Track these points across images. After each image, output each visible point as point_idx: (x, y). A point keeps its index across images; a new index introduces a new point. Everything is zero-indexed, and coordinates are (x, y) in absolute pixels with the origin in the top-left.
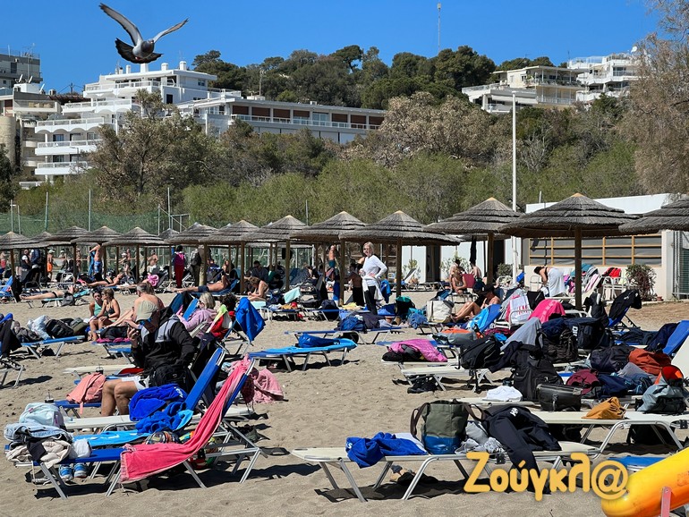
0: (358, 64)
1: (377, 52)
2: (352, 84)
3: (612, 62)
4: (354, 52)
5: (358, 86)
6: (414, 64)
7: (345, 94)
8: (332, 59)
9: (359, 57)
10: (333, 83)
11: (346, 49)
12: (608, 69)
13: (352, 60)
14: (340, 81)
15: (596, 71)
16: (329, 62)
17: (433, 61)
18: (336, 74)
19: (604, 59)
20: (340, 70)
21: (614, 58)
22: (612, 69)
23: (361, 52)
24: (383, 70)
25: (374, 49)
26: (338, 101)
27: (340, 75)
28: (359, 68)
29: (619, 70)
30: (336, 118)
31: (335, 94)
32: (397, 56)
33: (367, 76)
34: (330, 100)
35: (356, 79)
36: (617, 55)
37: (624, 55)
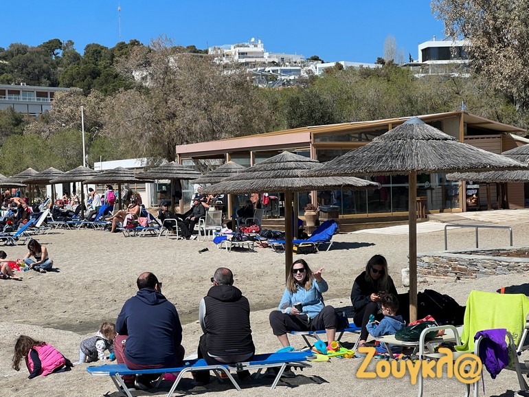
0: (60, 52)
1: (73, 44)
2: (55, 68)
3: (237, 49)
4: (54, 45)
5: (59, 68)
6: (100, 53)
7: (50, 75)
8: (39, 49)
9: (60, 48)
10: (40, 67)
11: (50, 42)
12: (235, 53)
13: (54, 50)
14: (45, 66)
15: (228, 55)
16: (37, 52)
17: (113, 50)
18: (42, 60)
19: (232, 47)
20: (45, 58)
21: (238, 46)
22: (237, 54)
23: (61, 44)
24: (76, 57)
25: (70, 41)
26: (44, 80)
27: (45, 62)
28: (60, 55)
29: (242, 54)
30: (40, 94)
31: (42, 75)
32: (88, 46)
33: (65, 61)
34: (38, 80)
35: (58, 63)
36: (240, 44)
37: (246, 44)
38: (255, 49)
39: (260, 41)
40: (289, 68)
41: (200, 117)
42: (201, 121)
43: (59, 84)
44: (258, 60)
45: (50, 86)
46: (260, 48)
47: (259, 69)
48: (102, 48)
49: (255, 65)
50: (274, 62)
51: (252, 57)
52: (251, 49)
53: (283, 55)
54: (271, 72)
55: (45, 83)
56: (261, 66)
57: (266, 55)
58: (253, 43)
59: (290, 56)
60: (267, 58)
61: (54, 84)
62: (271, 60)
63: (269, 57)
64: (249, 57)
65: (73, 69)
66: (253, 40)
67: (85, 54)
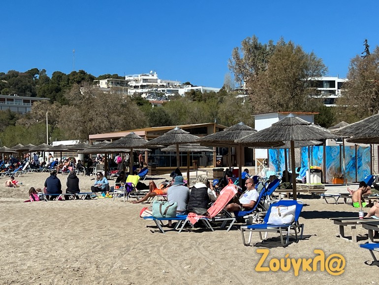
0: (37, 76)
2: (34, 85)
3: (142, 77)
4: (35, 71)
5: (37, 86)
6: (61, 77)
7: (31, 90)
8: (26, 74)
9: (38, 74)
10: (26, 85)
11: (32, 70)
13: (34, 75)
14: (29, 84)
15: (136, 80)
16: (24, 76)
17: (69, 75)
18: (27, 81)
19: (139, 75)
20: (29, 80)
22: (142, 80)
23: (39, 71)
24: (47, 79)
25: (44, 70)
26: (28, 93)
27: (29, 82)
28: (38, 78)
29: (145, 80)
30: (25, 101)
31: (26, 89)
32: (54, 73)
33: (40, 82)
34: (24, 92)
35: (36, 83)
36: (144, 74)
37: (147, 74)
38: (152, 78)
39: (155, 73)
40: (172, 89)
41: (104, 121)
42: (105, 123)
43: (36, 95)
44: (154, 84)
45: (31, 96)
46: (155, 77)
47: (154, 89)
48: (63, 74)
49: (152, 87)
50: (163, 85)
51: (151, 82)
52: (150, 77)
53: (169, 81)
54: (161, 91)
55: (29, 94)
56: (155, 87)
57: (159, 81)
58: (151, 74)
59: (174, 82)
60: (159, 83)
61: (34, 95)
62: (161, 84)
63: (161, 82)
64: (149, 82)
65: (45, 87)
66: (151, 72)
67: (52, 77)
